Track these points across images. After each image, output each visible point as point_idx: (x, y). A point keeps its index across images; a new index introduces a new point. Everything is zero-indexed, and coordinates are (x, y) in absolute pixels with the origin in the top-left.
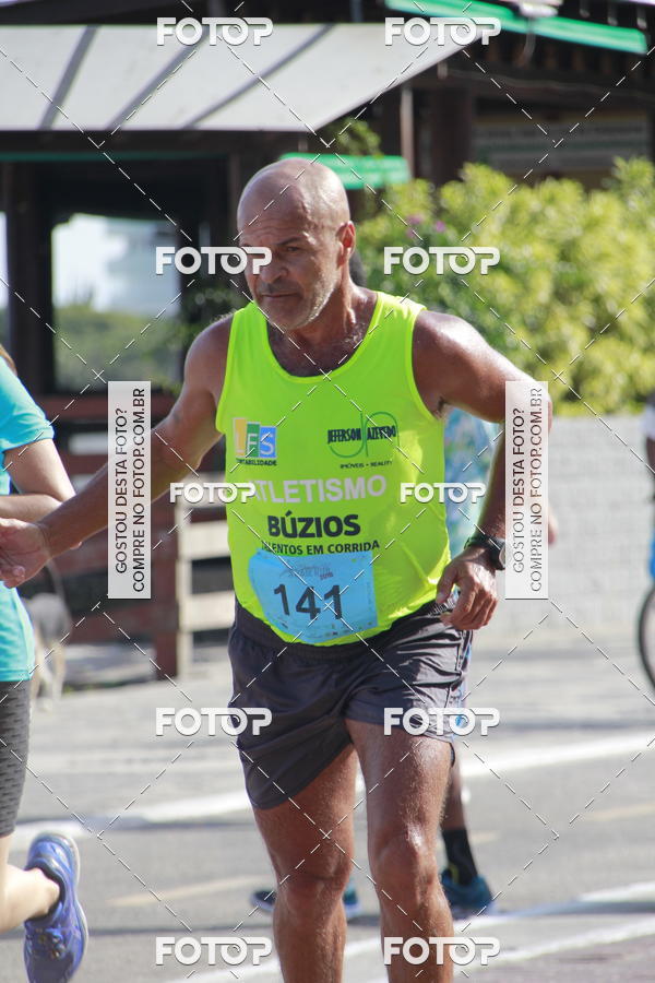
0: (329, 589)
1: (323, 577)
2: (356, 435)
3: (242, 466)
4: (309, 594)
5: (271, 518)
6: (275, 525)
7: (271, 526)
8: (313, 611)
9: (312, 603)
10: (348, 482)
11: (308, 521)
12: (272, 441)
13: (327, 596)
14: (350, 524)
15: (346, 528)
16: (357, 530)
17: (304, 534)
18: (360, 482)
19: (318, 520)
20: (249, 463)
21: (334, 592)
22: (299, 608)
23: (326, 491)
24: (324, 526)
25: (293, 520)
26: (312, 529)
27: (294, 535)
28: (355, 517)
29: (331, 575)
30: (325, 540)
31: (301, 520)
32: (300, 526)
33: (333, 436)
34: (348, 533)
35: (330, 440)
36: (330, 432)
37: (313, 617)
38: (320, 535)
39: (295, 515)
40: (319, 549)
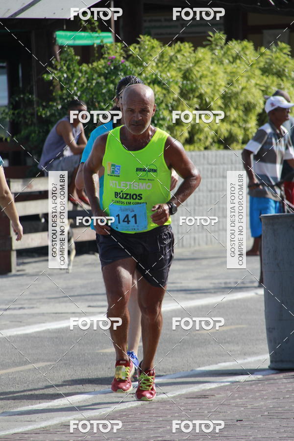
0: (133, 215)
1: (131, 212)
2: (144, 170)
3: (109, 176)
4: (127, 216)
5: (115, 193)
6: (116, 194)
7: (115, 195)
8: (128, 222)
9: (128, 219)
10: (141, 184)
11: (127, 194)
12: (119, 169)
13: (132, 217)
14: (140, 196)
15: (138, 198)
16: (141, 198)
17: (125, 198)
18: (144, 184)
19: (130, 194)
20: (111, 175)
21: (135, 216)
22: (124, 221)
23: (133, 186)
24: (132, 196)
25: (123, 194)
26: (128, 197)
27: (122, 198)
28: (141, 195)
29: (133, 211)
30: (132, 201)
31: (125, 194)
32: (125, 196)
33: (138, 170)
34: (138, 199)
35: (137, 171)
36: (137, 169)
37: (128, 223)
38: (130, 199)
39: (124, 192)
40: (130, 203)
